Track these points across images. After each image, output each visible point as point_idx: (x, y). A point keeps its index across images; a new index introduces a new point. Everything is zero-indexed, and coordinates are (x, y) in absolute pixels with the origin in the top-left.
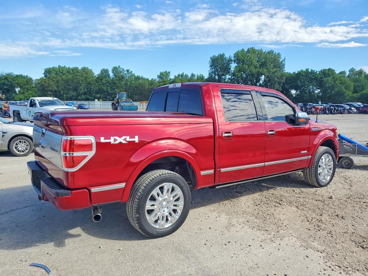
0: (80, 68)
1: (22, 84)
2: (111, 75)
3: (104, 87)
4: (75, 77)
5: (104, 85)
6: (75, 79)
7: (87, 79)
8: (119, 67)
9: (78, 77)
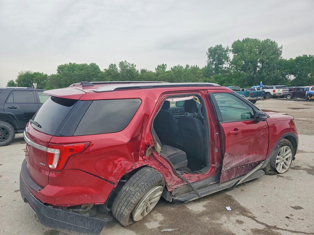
0: (89, 64)
2: (119, 69)
8: (126, 61)
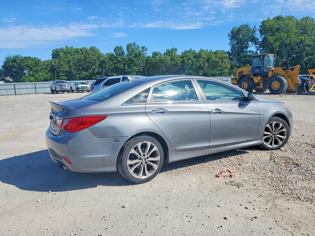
0: (88, 48)
1: (31, 65)
2: (126, 52)
3: (120, 65)
4: (88, 56)
5: (120, 63)
6: (87, 58)
7: (100, 58)
9: (90, 56)
